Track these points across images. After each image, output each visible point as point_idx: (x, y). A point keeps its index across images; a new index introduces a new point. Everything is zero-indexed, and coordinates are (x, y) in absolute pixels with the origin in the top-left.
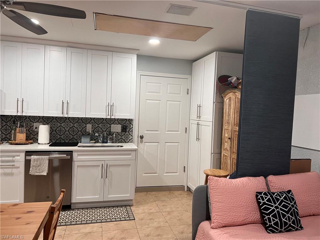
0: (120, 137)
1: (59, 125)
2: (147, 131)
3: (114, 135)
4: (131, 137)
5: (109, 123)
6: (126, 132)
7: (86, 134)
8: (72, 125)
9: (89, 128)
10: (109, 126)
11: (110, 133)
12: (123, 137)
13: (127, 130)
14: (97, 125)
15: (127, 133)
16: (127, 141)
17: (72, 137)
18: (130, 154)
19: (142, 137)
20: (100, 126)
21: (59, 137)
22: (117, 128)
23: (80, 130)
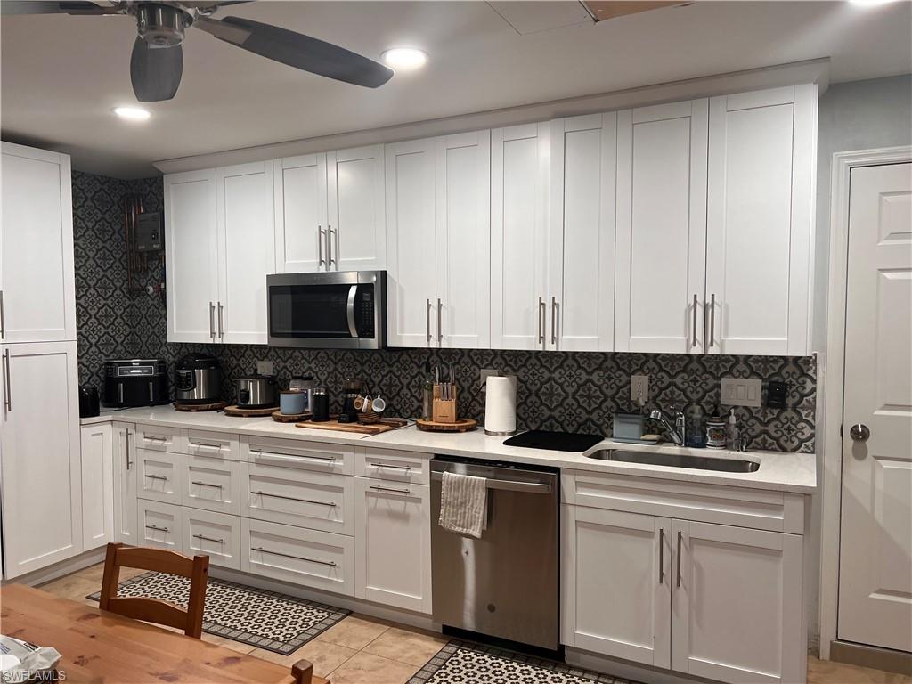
0: (758, 428)
1: (547, 375)
2: (888, 407)
3: (733, 420)
4: (808, 431)
5: (711, 373)
6: (783, 407)
7: (628, 410)
8: (584, 377)
9: (640, 387)
10: (712, 382)
11: (717, 411)
12: (771, 429)
13: (790, 401)
14: (667, 380)
15: (789, 413)
16: (789, 446)
17: (584, 416)
18: (776, 508)
19: (860, 435)
20: (678, 380)
21: (547, 413)
22: (745, 393)
23: (609, 393)
